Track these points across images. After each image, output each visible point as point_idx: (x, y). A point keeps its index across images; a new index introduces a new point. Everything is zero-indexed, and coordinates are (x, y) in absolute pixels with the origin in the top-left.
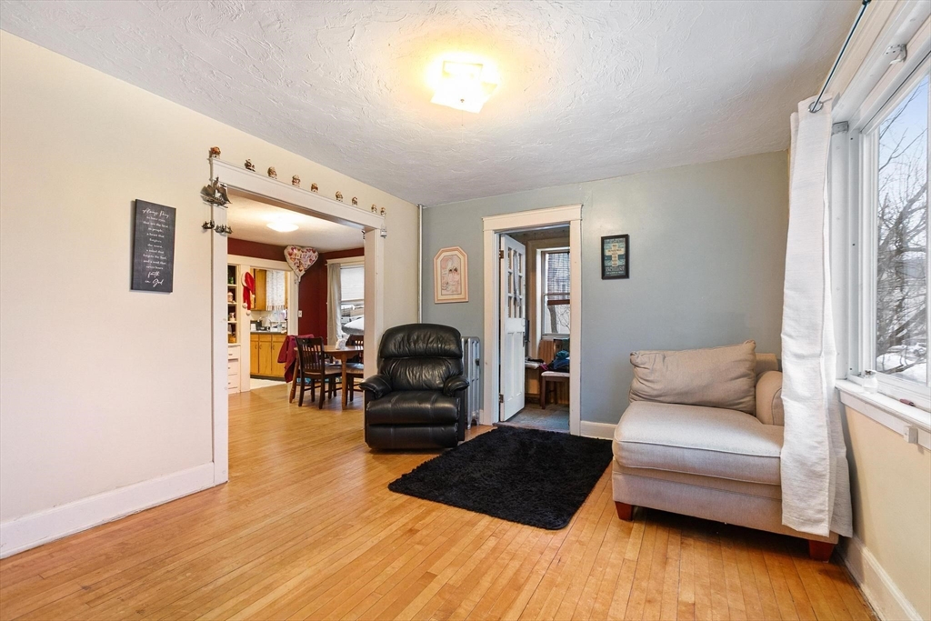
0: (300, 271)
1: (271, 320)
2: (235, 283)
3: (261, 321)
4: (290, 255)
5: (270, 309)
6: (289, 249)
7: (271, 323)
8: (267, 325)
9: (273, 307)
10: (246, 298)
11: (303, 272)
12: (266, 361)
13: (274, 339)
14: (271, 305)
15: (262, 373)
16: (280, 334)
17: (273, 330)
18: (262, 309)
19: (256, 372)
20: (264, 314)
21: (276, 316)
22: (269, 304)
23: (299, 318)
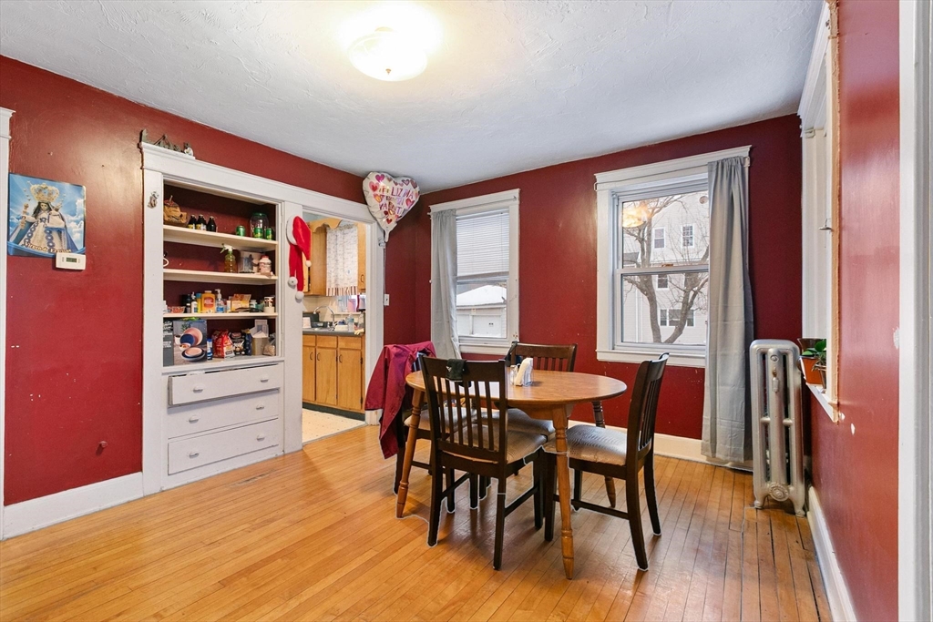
0: (389, 221)
1: (333, 310)
2: (274, 238)
3: (318, 313)
4: (374, 188)
5: (332, 293)
6: (372, 179)
7: (333, 316)
8: (328, 319)
9: (337, 290)
10: (296, 268)
11: (393, 225)
12: (328, 381)
13: (342, 344)
14: (333, 286)
15: (321, 401)
16: (352, 335)
17: (339, 328)
18: (320, 295)
19: (311, 399)
20: (322, 301)
21: (342, 305)
22: (331, 285)
23: (385, 308)
